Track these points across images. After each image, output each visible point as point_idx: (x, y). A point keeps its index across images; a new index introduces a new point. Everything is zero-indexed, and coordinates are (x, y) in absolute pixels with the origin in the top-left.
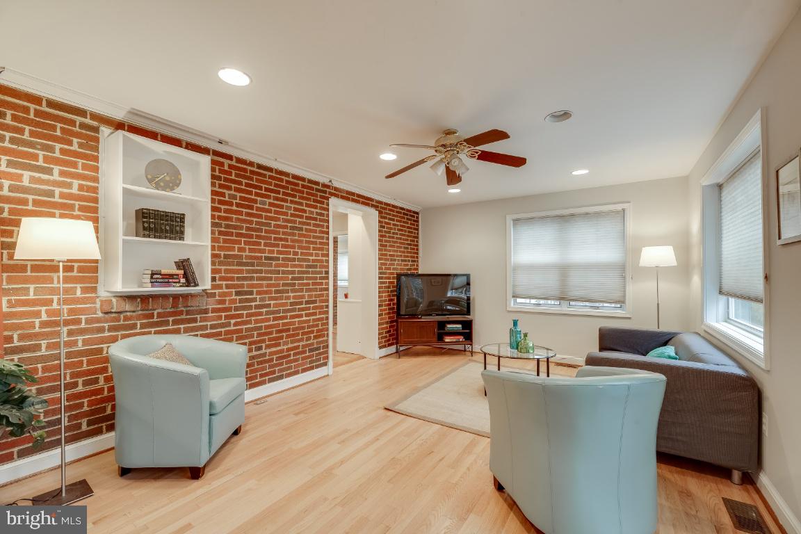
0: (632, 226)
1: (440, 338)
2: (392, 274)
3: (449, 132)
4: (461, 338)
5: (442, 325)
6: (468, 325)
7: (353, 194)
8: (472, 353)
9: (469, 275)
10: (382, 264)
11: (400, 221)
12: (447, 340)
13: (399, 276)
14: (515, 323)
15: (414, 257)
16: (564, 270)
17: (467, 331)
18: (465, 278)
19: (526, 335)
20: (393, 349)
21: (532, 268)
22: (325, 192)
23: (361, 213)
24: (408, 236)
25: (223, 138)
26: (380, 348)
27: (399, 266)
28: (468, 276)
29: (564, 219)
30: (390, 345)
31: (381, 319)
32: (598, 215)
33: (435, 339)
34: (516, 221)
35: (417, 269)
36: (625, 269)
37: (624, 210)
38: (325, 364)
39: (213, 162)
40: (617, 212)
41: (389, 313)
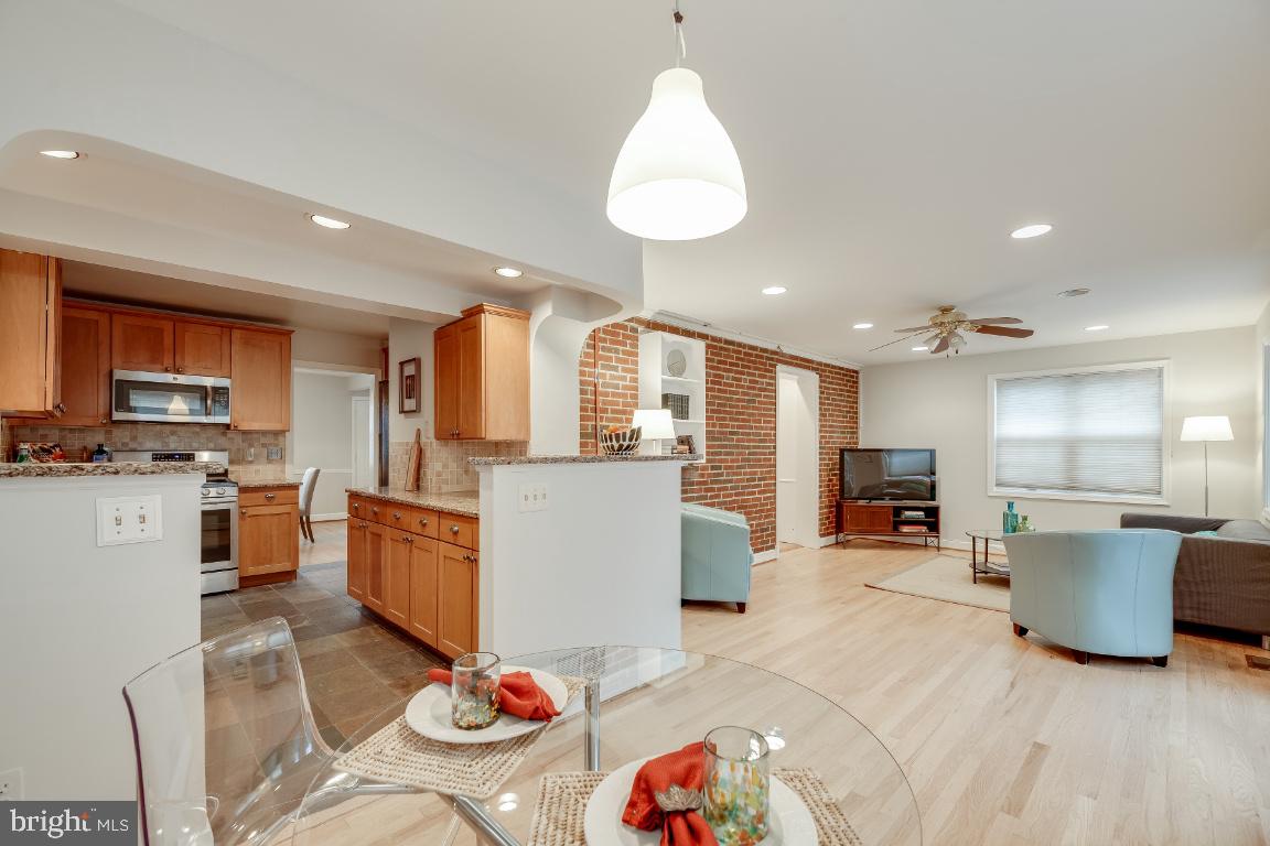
0: (1174, 389)
1: (896, 526)
2: (831, 448)
3: (945, 310)
4: (924, 529)
5: (898, 511)
6: (933, 513)
7: (796, 358)
8: (938, 548)
9: (934, 450)
10: (822, 437)
11: (840, 384)
12: (905, 530)
13: (842, 451)
14: (1010, 505)
15: (852, 428)
16: (1071, 447)
17: (932, 520)
18: (928, 453)
19: (1025, 519)
20: (832, 539)
21: (1023, 442)
22: (772, 359)
23: (796, 377)
24: (847, 402)
25: (708, 321)
26: (822, 536)
27: (840, 440)
28: (932, 453)
29: (1074, 380)
30: (829, 534)
31: (821, 503)
32: (1121, 374)
33: (891, 528)
34: (1002, 383)
35: (856, 443)
36: (1161, 445)
37: (1161, 370)
38: (773, 547)
39: (708, 346)
40: (1150, 371)
41: (828, 496)
